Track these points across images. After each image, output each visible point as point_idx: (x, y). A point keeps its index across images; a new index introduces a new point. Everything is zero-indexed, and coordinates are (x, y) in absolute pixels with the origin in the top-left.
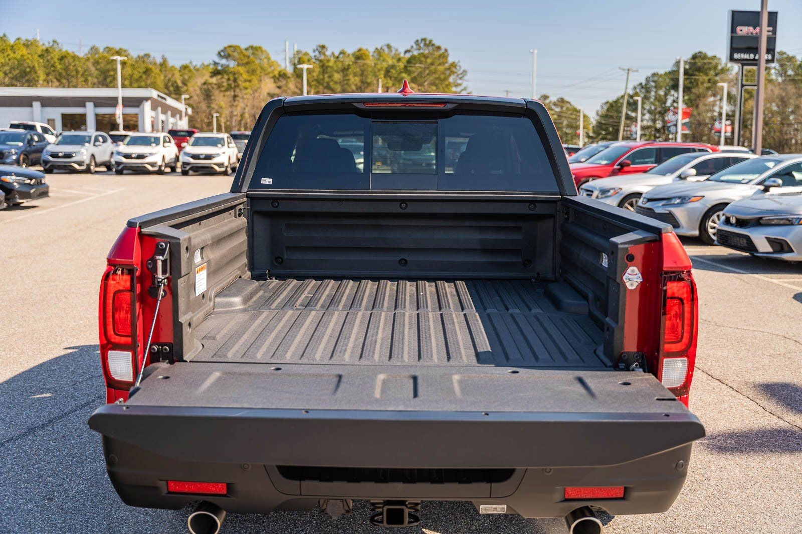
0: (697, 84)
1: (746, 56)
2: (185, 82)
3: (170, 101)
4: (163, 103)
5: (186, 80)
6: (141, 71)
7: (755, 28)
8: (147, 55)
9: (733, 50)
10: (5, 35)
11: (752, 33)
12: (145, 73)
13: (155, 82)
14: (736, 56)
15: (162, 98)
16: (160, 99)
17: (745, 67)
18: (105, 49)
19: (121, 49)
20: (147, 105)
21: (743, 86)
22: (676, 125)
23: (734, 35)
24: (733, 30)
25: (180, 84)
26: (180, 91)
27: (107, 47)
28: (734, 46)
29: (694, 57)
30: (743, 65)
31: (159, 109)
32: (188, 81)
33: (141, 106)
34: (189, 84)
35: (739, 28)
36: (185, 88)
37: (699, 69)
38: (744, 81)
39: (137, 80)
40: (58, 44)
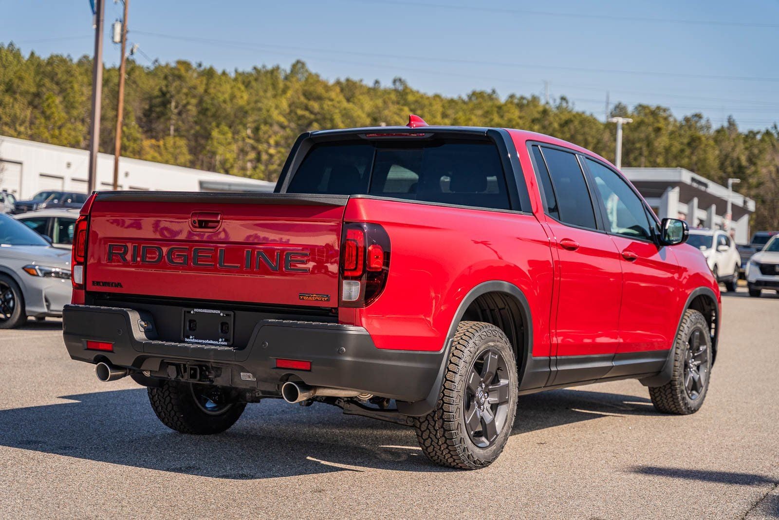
2: (754, 160)
3: (714, 189)
4: (701, 191)
5: (754, 155)
6: (686, 141)
8: (699, 116)
10: (494, 92)
12: (689, 144)
13: (705, 160)
15: (700, 183)
16: (695, 185)
18: (636, 108)
19: (658, 108)
20: (673, 195)
25: (744, 162)
26: (744, 173)
27: (640, 106)
31: (696, 201)
32: (757, 157)
33: (664, 197)
34: (759, 163)
36: (753, 168)
39: (675, 157)
40: (567, 102)
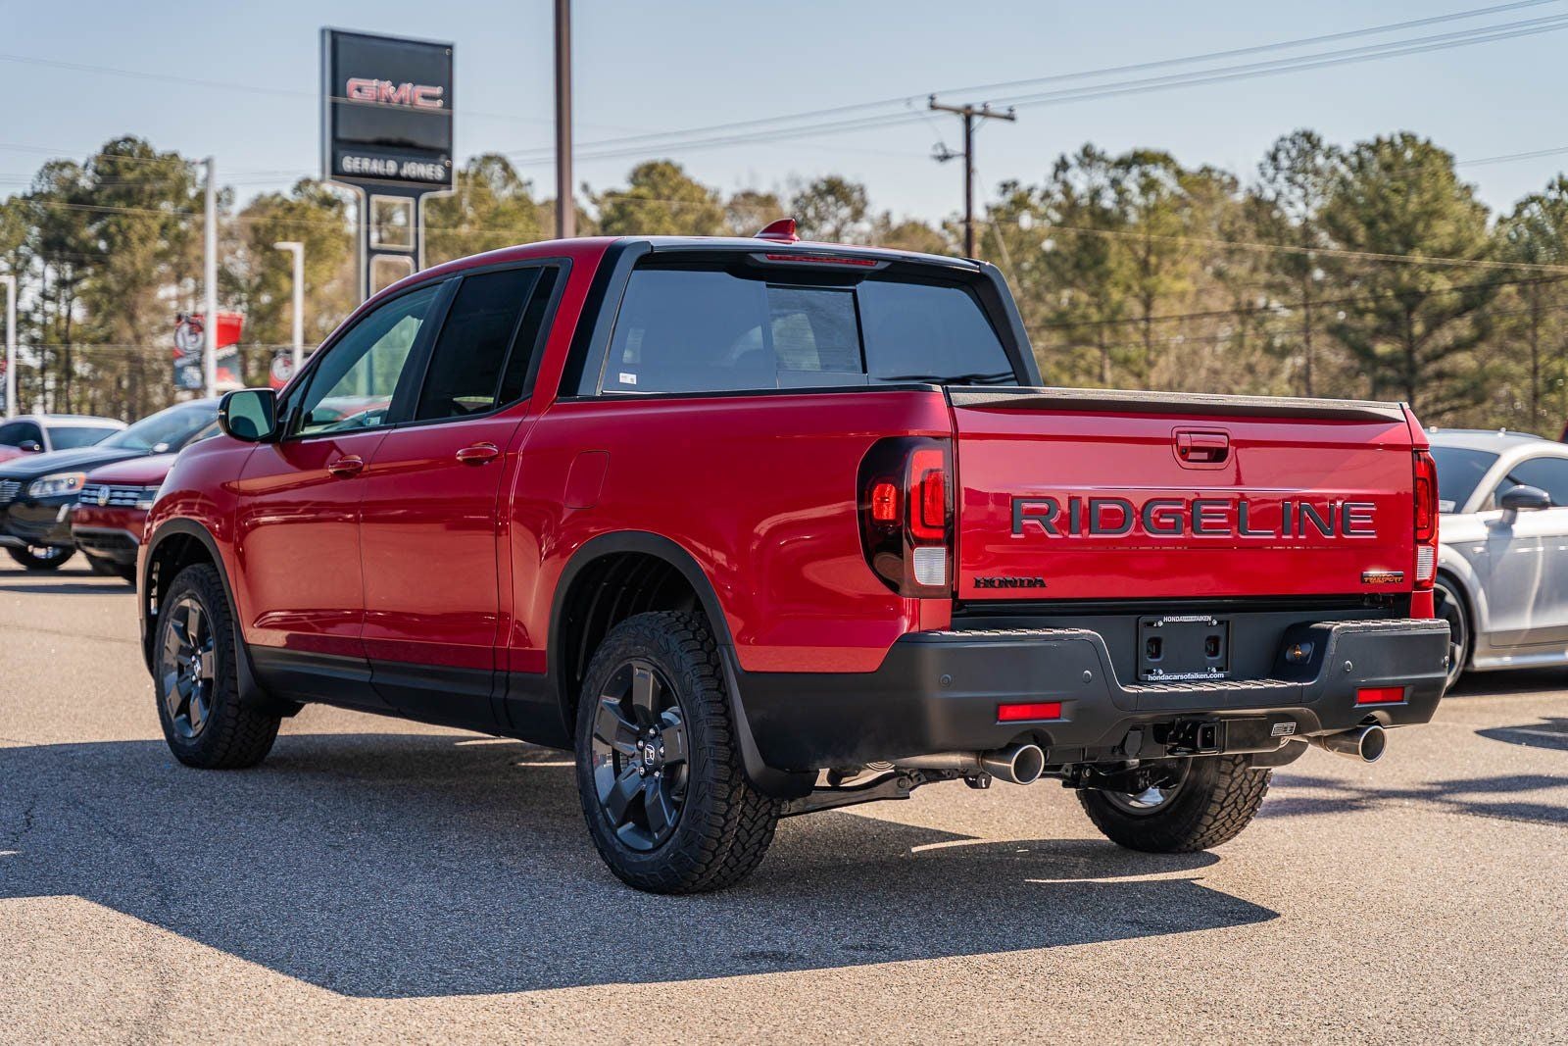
0: (127, 242)
1: (375, 166)
7: (397, 86)
9: (340, 145)
11: (388, 100)
14: (350, 164)
17: (375, 198)
21: (371, 252)
22: (198, 364)
23: (341, 100)
24: (337, 88)
28: (342, 135)
29: (111, 151)
30: (370, 191)
35: (353, 83)
37: (130, 196)
38: (374, 237)
